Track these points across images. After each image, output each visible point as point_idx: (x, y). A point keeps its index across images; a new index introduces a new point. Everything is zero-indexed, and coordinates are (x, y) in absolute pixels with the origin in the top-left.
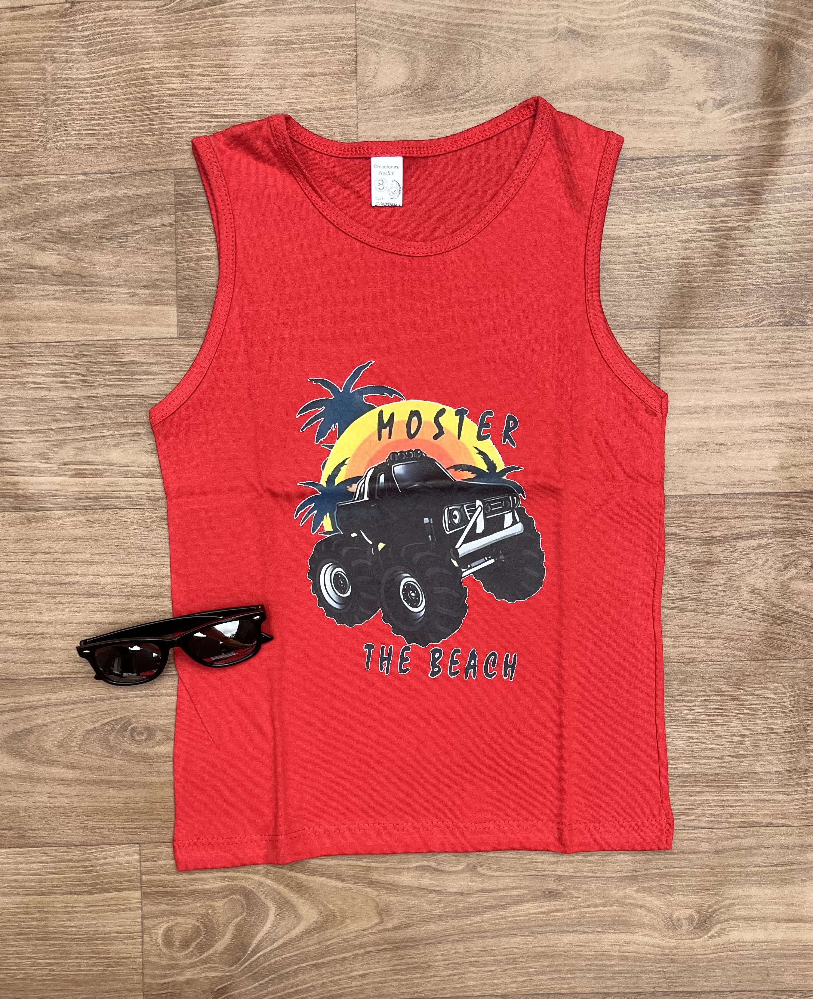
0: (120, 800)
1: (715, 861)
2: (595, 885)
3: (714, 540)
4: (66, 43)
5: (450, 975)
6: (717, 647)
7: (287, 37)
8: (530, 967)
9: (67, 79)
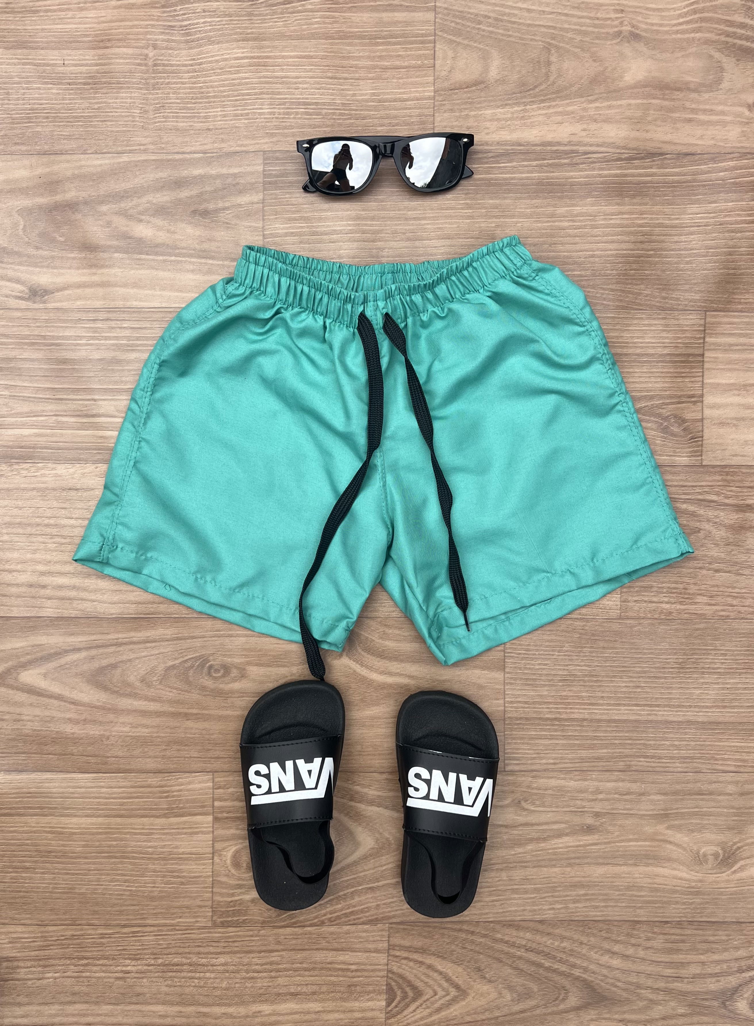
0: (197, 731)
1: (741, 802)
2: (629, 822)
3: (749, 508)
4: (167, 31)
7: (371, 32)
9: (167, 65)
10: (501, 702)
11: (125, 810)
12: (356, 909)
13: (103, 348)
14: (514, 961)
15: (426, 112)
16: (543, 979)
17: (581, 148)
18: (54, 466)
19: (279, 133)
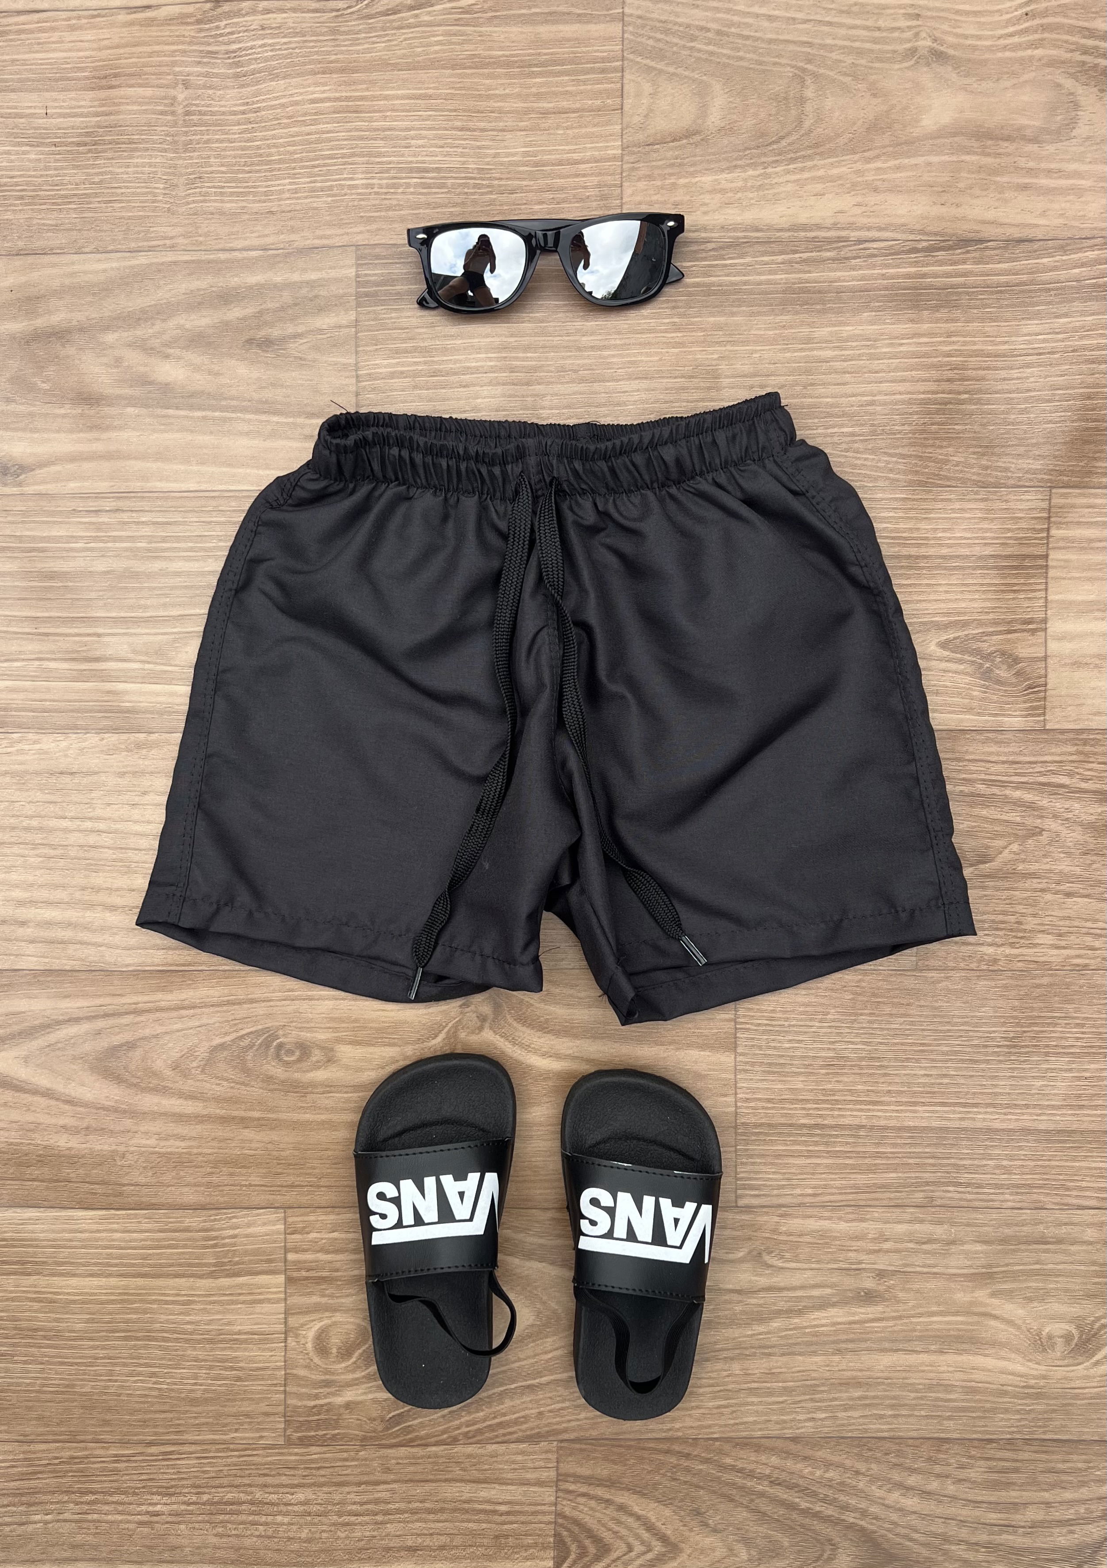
0: (259, 1145)
2: (931, 1285)
5: (719, 1407)
7: (522, 55)
8: (835, 1399)
9: (205, 114)
10: (730, 1099)
11: (150, 1266)
12: (507, 1418)
13: (111, 554)
14: (752, 1500)
15: (608, 179)
16: (798, 1528)
17: (852, 234)
18: (37, 737)
19: (380, 217)
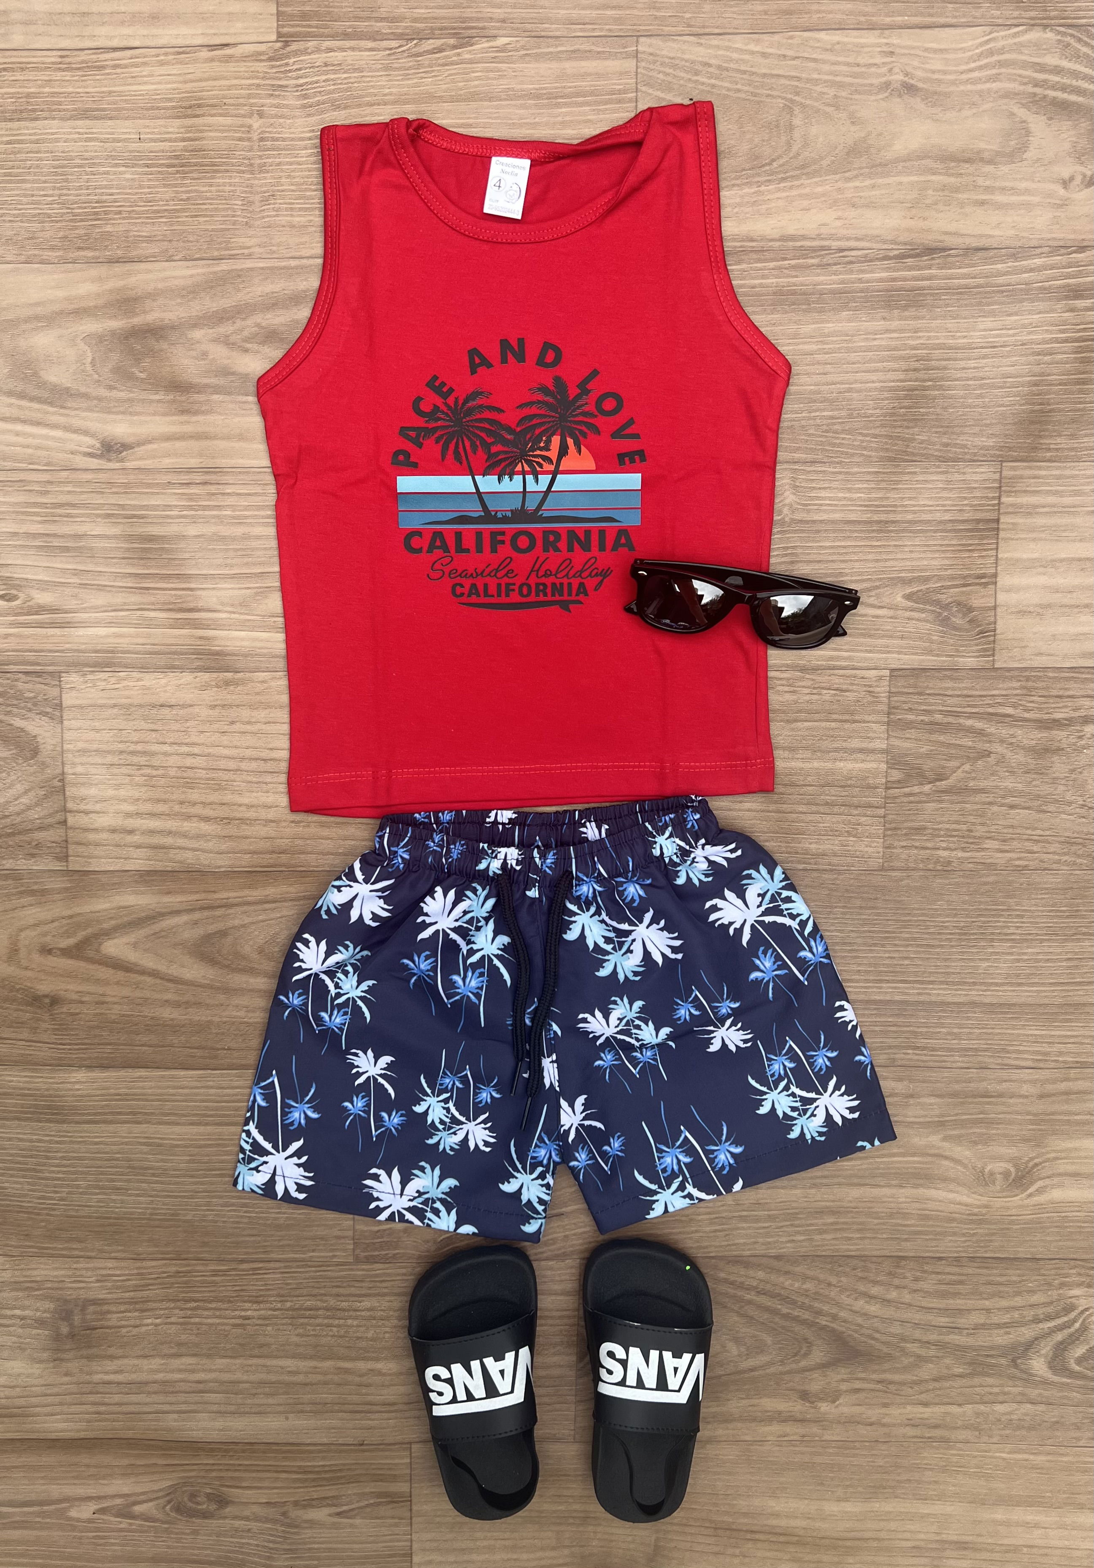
1: (1040, 1107)
3: (1057, 724)
4: (277, 93)
6: (1054, 853)
7: (551, 88)
8: (812, 1225)
13: (201, 520)
16: (780, 1329)
17: (833, 244)
18: (141, 675)
